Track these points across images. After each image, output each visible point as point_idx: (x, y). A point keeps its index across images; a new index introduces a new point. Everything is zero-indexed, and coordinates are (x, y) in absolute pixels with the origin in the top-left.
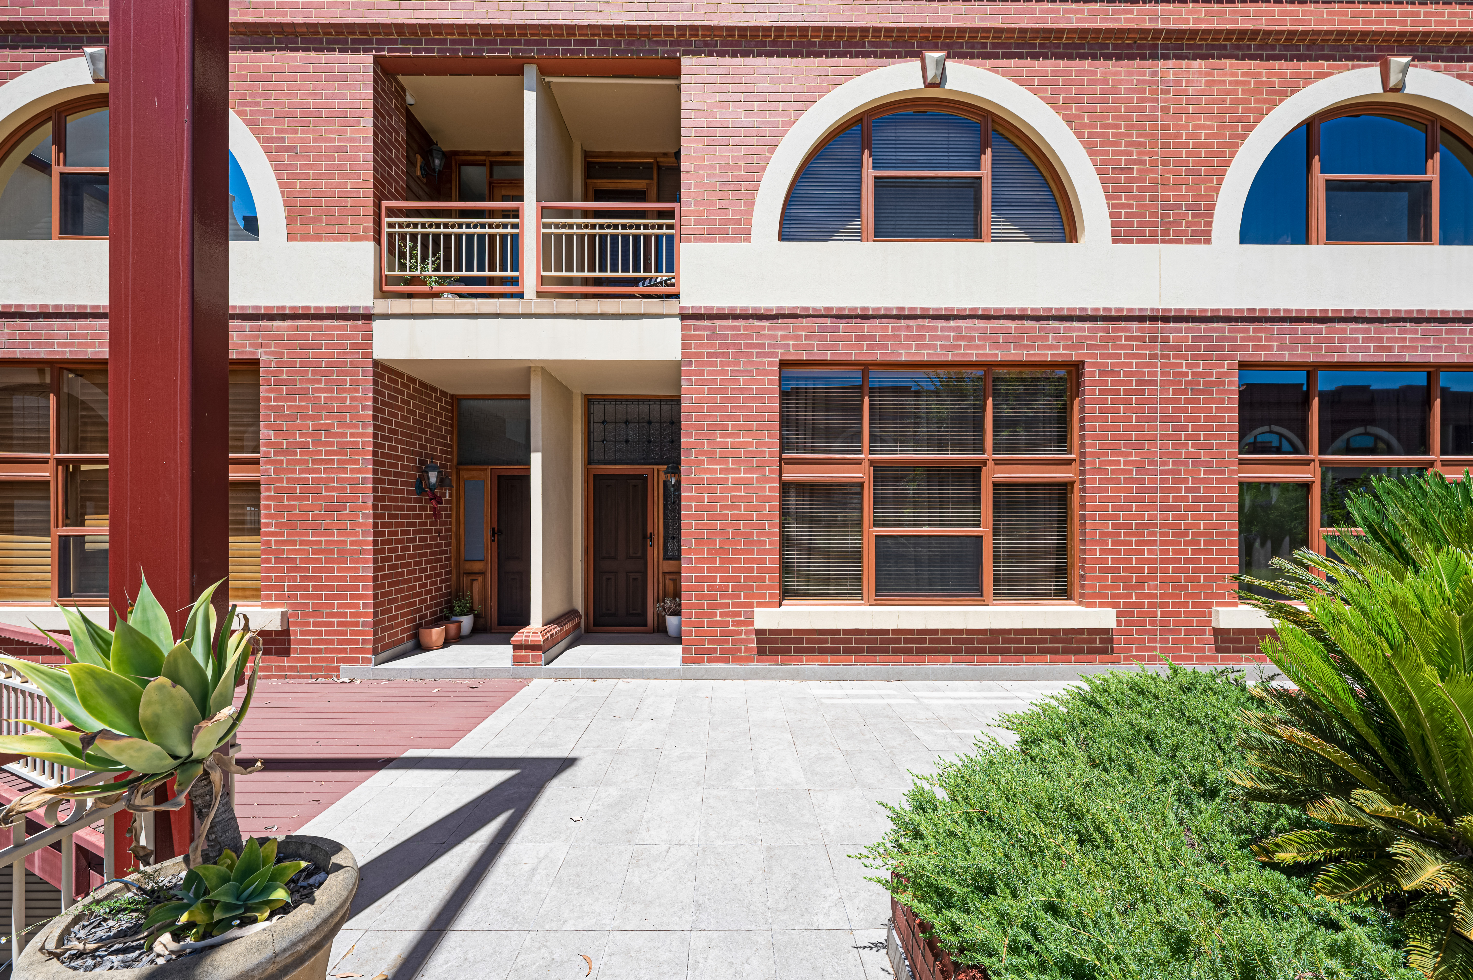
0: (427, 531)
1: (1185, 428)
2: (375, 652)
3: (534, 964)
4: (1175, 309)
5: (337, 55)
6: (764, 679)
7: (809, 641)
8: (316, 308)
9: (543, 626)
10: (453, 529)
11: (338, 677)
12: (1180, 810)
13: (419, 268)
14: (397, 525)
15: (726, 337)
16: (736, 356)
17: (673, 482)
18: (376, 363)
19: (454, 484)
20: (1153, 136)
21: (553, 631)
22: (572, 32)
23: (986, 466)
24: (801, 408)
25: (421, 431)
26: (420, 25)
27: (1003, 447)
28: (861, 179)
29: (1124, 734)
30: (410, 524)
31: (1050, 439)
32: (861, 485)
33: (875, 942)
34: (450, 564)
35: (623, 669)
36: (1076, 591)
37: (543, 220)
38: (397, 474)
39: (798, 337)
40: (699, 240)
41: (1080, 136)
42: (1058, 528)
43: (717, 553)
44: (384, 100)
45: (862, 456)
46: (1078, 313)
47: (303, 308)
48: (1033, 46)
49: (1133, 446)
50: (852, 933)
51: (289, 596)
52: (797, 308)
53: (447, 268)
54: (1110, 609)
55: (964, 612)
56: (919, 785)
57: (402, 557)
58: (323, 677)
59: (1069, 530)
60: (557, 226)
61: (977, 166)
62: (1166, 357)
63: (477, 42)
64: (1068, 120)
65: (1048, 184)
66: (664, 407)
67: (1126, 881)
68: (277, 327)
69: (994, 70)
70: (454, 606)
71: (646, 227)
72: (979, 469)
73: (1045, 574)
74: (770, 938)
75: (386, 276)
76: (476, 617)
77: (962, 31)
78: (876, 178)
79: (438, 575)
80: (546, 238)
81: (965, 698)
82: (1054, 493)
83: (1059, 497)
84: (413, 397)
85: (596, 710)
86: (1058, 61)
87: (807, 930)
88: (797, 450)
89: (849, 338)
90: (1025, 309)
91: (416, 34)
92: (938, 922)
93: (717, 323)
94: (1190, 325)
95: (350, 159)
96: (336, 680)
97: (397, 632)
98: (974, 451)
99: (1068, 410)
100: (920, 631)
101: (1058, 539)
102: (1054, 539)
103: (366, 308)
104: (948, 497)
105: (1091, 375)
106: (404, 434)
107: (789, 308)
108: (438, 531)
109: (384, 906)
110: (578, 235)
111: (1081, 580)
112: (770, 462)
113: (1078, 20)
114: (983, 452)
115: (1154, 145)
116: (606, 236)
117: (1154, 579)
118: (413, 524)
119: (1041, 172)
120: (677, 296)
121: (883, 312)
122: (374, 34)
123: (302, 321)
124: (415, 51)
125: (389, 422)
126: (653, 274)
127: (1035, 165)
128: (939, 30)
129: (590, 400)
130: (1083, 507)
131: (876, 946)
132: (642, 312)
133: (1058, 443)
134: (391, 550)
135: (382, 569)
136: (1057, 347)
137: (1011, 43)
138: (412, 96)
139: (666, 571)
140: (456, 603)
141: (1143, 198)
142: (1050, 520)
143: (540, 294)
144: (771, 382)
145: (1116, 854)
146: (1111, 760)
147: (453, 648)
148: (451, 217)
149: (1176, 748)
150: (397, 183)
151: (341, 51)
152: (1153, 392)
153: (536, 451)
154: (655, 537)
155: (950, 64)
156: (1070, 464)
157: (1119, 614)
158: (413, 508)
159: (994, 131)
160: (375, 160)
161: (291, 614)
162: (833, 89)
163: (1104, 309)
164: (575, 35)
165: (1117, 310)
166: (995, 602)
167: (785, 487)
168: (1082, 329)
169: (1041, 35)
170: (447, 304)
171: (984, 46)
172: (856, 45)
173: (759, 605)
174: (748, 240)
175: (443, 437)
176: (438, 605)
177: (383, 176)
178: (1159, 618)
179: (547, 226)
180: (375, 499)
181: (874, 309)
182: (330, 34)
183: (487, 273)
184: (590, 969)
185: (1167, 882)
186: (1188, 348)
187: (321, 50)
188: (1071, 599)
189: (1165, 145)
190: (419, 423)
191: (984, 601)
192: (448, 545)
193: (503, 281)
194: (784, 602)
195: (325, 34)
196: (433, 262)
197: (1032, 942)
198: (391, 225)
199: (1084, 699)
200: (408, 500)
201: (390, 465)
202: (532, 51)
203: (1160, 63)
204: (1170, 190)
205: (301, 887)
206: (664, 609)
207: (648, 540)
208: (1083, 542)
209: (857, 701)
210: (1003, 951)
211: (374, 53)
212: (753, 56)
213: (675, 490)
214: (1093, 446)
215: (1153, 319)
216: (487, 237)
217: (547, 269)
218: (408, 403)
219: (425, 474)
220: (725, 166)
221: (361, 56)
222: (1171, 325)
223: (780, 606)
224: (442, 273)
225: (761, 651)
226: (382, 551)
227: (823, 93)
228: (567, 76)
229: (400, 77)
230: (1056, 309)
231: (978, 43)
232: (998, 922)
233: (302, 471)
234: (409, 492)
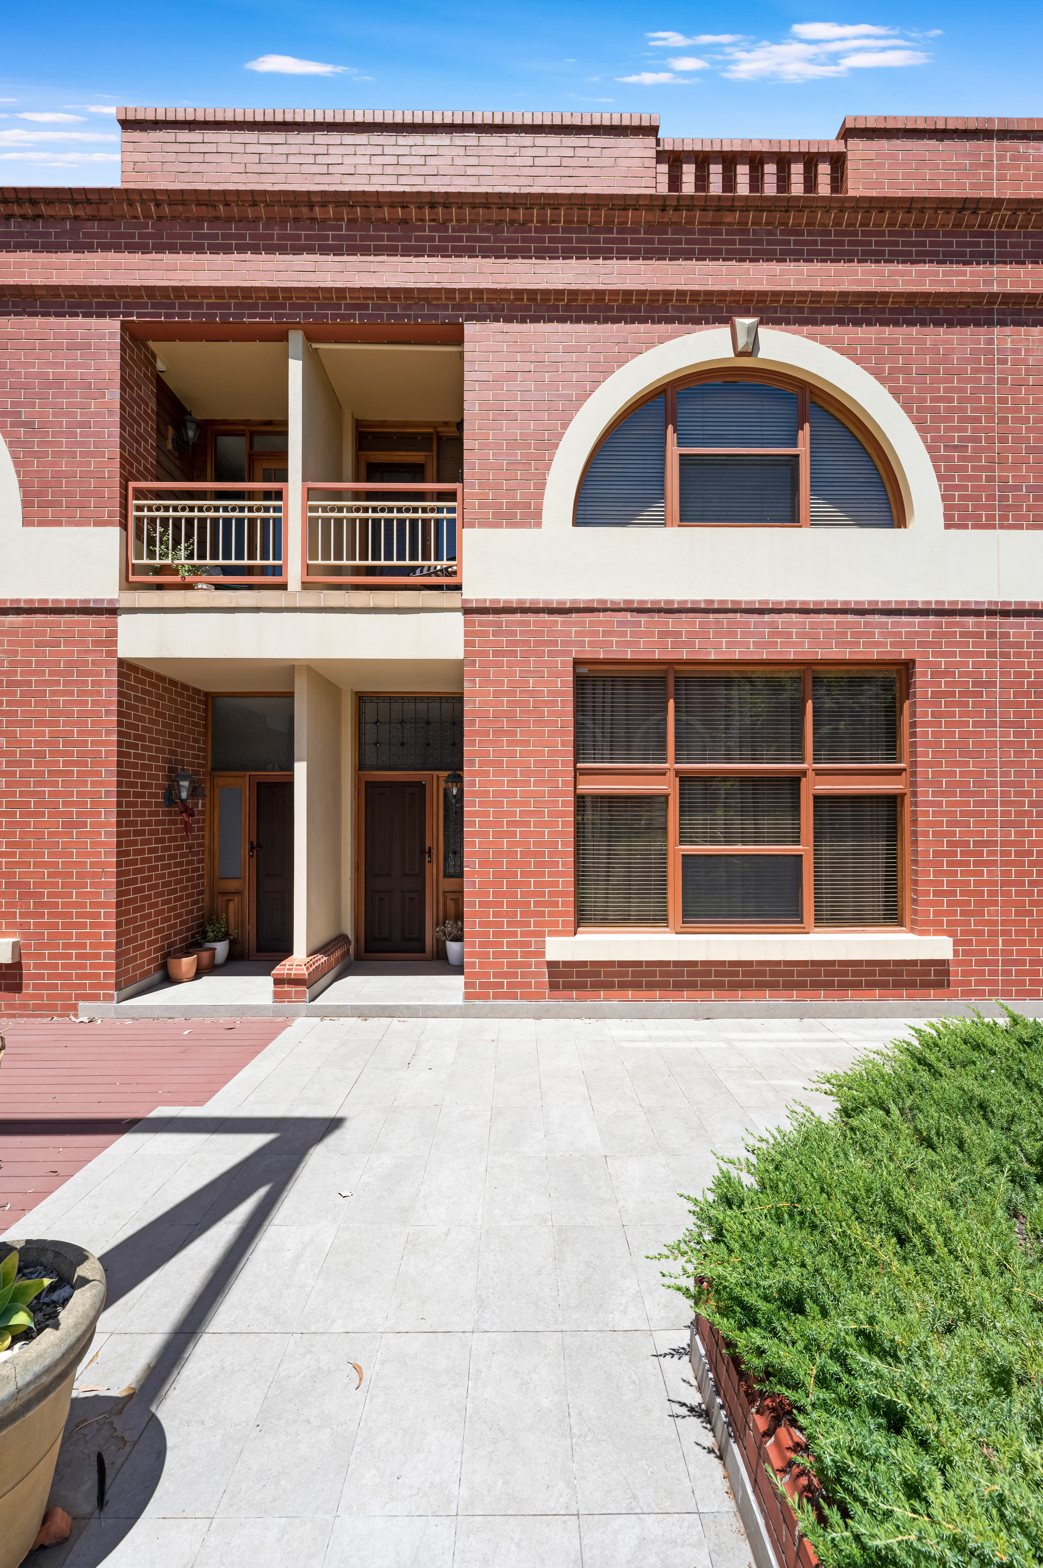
0: (177, 848)
1: (1028, 734)
2: (118, 987)
3: (299, 1374)
4: (1015, 602)
5: (80, 319)
6: (557, 1017)
7: (607, 974)
8: (54, 601)
9: (308, 956)
10: (207, 843)
11: (76, 1016)
12: (1014, 1196)
13: (170, 555)
14: (144, 842)
15: (514, 633)
16: (525, 655)
17: (455, 792)
18: (122, 662)
19: (207, 793)
20: (990, 410)
21: (319, 962)
22: (342, 295)
23: (805, 776)
24: (598, 711)
25: (171, 735)
26: (172, 287)
27: (824, 755)
28: (664, 456)
29: (954, 1103)
30: (157, 841)
31: (878, 746)
32: (666, 796)
33: (676, 1347)
34: (203, 883)
35: (398, 1006)
36: (908, 917)
37: (309, 503)
38: (144, 785)
39: (595, 634)
40: (484, 524)
41: (907, 410)
42: (887, 845)
43: (503, 875)
44: (132, 369)
45: (667, 765)
46: (907, 607)
47: (40, 601)
48: (855, 311)
49: (969, 754)
50: (651, 1335)
51: (21, 924)
52: (593, 601)
53: (202, 556)
54: (945, 938)
55: (782, 941)
56: (724, 1169)
57: (149, 879)
58: (59, 1016)
59: (899, 847)
60: (325, 509)
61: (795, 445)
62: (1006, 655)
63: (237, 306)
64: (895, 393)
65: (873, 461)
66: (444, 705)
67: (948, 1294)
68: (11, 622)
69: (812, 337)
70: (207, 932)
71: (424, 510)
72: (798, 780)
73: (873, 897)
74: (561, 1342)
75: (133, 565)
76: (232, 943)
77: (776, 294)
78: (681, 455)
79: (189, 896)
80: (313, 522)
81: (782, 1041)
82: (882, 807)
83: (888, 811)
84: (162, 698)
85: (368, 1056)
86: (882, 328)
87: (601, 1331)
88: (594, 758)
89: (651, 634)
90: (849, 602)
91: (168, 297)
92: (741, 1340)
93: (504, 618)
94: (1033, 620)
95: (94, 435)
96: (73, 1019)
97: (143, 964)
98: (793, 759)
99: (898, 714)
100: (733, 963)
101: (887, 858)
102: (882, 858)
103: (111, 601)
104: (764, 811)
105: (922, 676)
106: (152, 740)
107: (584, 601)
108: (190, 847)
109: (131, 1303)
110: (348, 519)
111: (914, 904)
112: (564, 773)
113: (905, 283)
114: (802, 761)
115: (990, 420)
116: (380, 520)
117: (995, 903)
118: (161, 840)
119: (865, 449)
120: (458, 587)
121: (689, 606)
122: (121, 297)
123: (38, 615)
124: (167, 315)
125: (136, 727)
126: (432, 562)
127: (858, 440)
128: (751, 293)
129: (361, 698)
130: (915, 822)
131: (677, 1353)
132: (420, 605)
133: (887, 750)
134: (136, 872)
135: (127, 892)
136: (884, 645)
137: (831, 308)
138: (163, 362)
139: (447, 890)
140: (209, 929)
141: (979, 478)
142: (878, 837)
143: (306, 586)
144: (565, 684)
145: (937, 1262)
146: (938, 1134)
147: (206, 980)
148: (205, 500)
149: (1012, 1119)
150: (146, 460)
151: (85, 315)
152: (991, 694)
153: (300, 760)
154: (434, 851)
155: (763, 331)
156: (900, 774)
157: (956, 943)
158: (162, 823)
159: (813, 402)
160: (122, 437)
161: (24, 944)
162: (633, 358)
163: (937, 602)
164: (345, 298)
165: (950, 603)
166: (817, 929)
167: (580, 801)
168: (912, 624)
169: (864, 299)
170: (201, 597)
171: (801, 310)
172: (659, 309)
173: (552, 934)
174: (539, 525)
175: (196, 740)
176: (188, 929)
177: (130, 453)
178: (1000, 947)
179: (314, 509)
180: (119, 815)
181: (679, 602)
182: (73, 297)
183: (246, 562)
184: (361, 1380)
185: (993, 1294)
186: (1030, 645)
187: (63, 315)
188: (902, 926)
189: (1003, 420)
190: (169, 726)
191: (804, 928)
192: (201, 861)
193: (264, 571)
194: (580, 929)
195: (67, 297)
196: (186, 549)
197: (841, 1374)
198: (139, 508)
199: (912, 1055)
200: (156, 814)
201: (137, 775)
202: (298, 316)
203: (996, 330)
204: (1009, 470)
205: (44, 1304)
206: (444, 933)
207: (427, 855)
208: (915, 862)
209: (662, 1045)
210: (810, 1382)
211: (121, 318)
212: (544, 322)
213: (456, 802)
214: (926, 754)
215: (991, 613)
216: (246, 521)
217: (314, 556)
218: (157, 705)
219: (175, 783)
220: (513, 444)
221: (107, 320)
222: (1012, 619)
223: (575, 934)
224: (196, 561)
225: (553, 986)
226: (127, 873)
227: (622, 363)
228: (336, 342)
229: (150, 344)
230: (883, 602)
231: (794, 307)
232: (806, 1347)
233: (37, 784)
234: (157, 804)
